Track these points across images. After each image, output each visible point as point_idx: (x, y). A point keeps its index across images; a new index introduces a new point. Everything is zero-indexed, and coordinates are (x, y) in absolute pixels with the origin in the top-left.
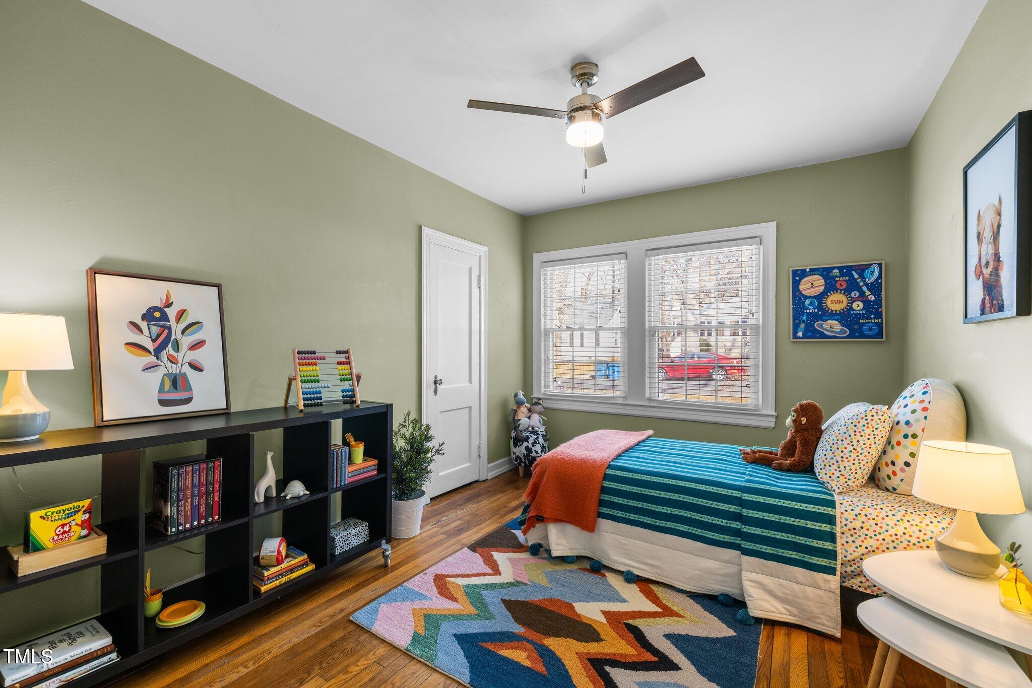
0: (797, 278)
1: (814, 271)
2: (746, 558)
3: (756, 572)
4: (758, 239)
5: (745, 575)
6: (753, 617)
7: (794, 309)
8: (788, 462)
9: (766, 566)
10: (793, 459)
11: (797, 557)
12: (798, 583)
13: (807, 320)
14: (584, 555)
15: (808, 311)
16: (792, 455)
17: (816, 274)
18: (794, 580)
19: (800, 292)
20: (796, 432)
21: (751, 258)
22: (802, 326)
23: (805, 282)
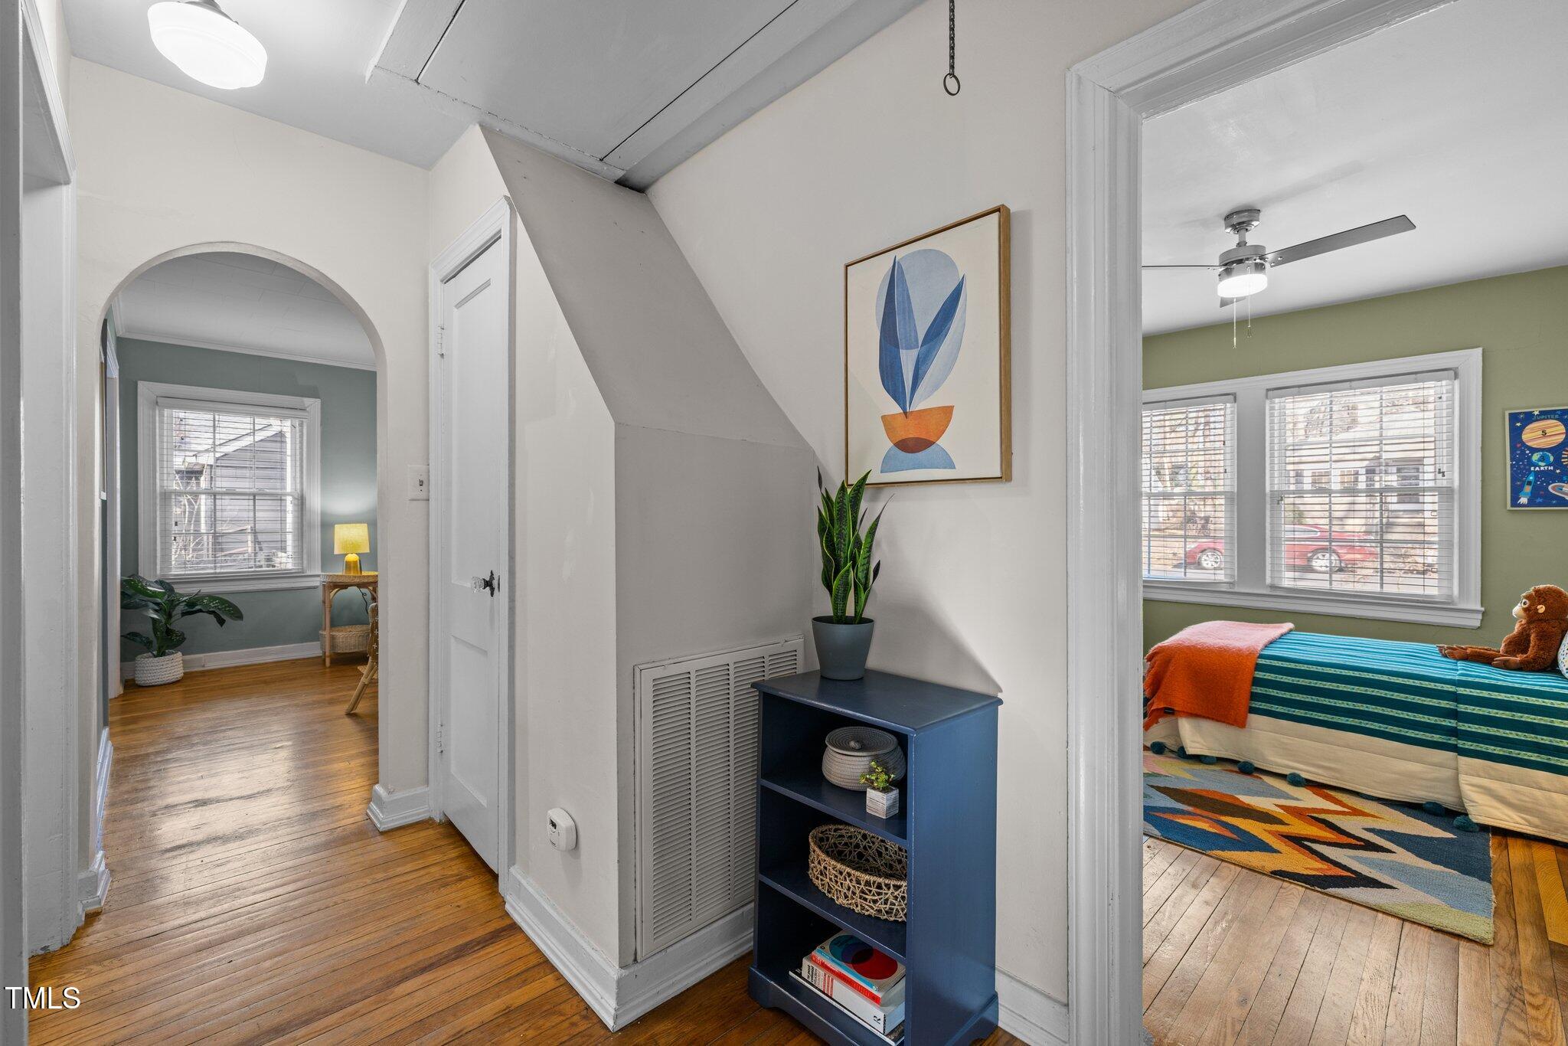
0: (1518, 424)
1: (1545, 415)
2: (1464, 760)
3: (1479, 776)
4: (1452, 373)
5: (1463, 779)
6: (1477, 824)
7: (1512, 465)
8: (1518, 658)
9: (1493, 769)
10: (1525, 655)
11: (1539, 760)
12: (1541, 789)
13: (1536, 482)
14: (1225, 757)
15: (1537, 469)
16: (1525, 651)
17: (1551, 419)
18: (1534, 785)
19: (1523, 444)
20: (1529, 622)
21: (1440, 398)
22: (1528, 489)
23: (1532, 429)
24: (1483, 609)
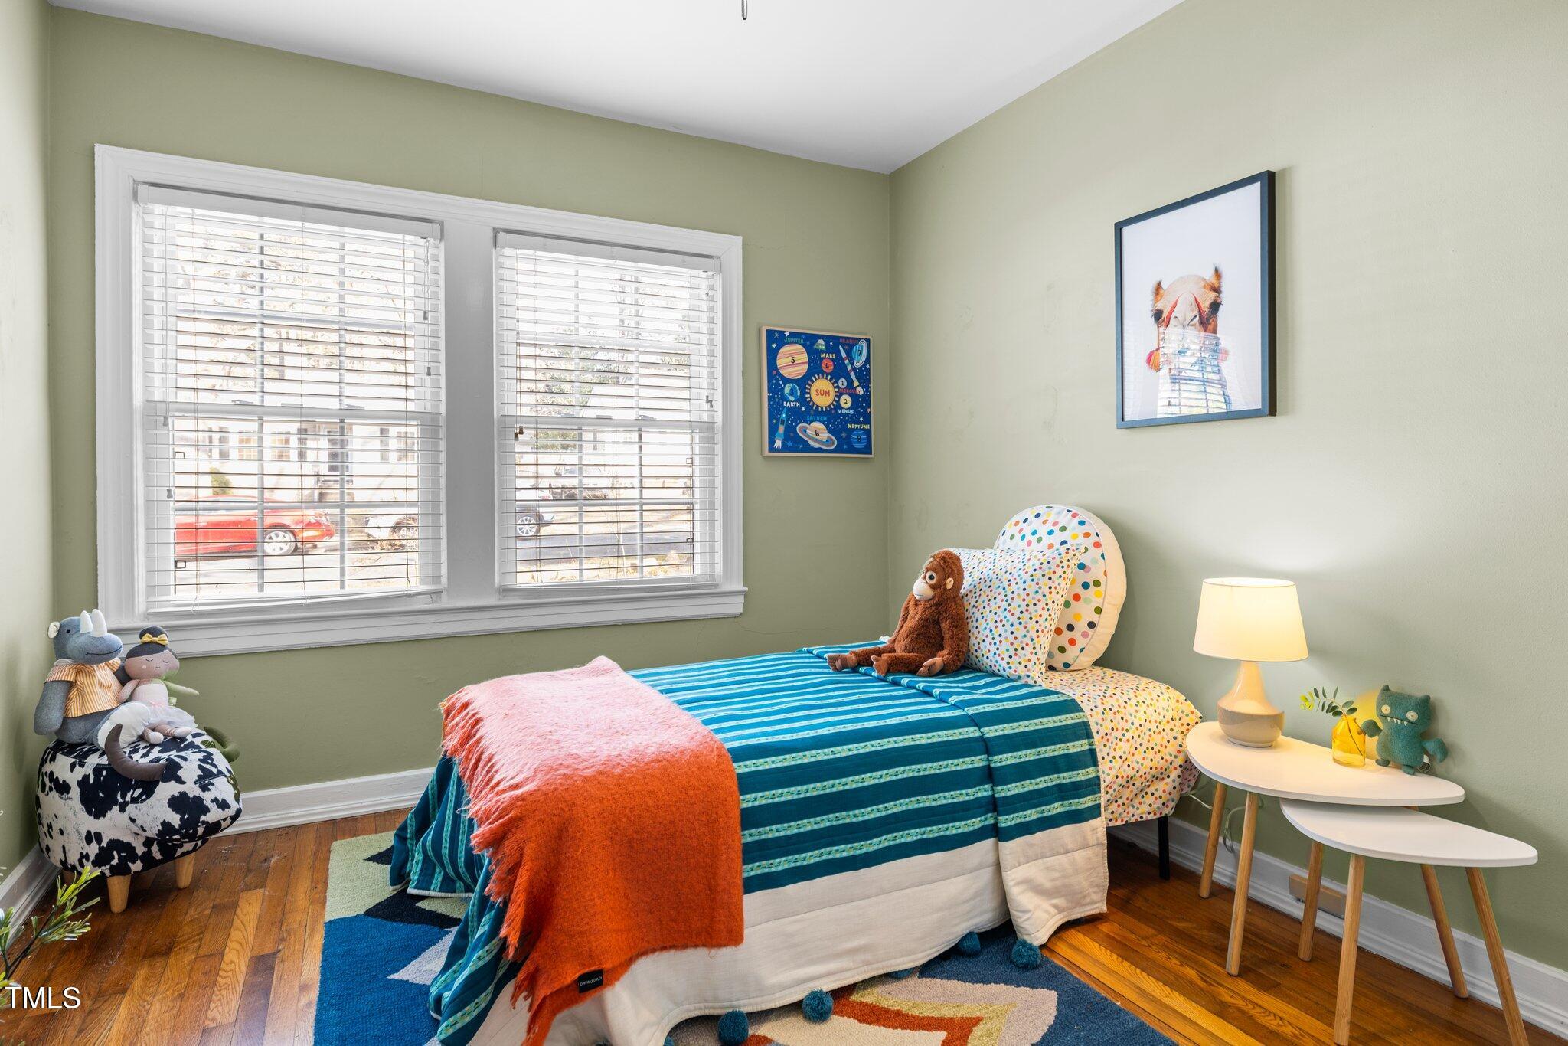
0: (774, 346)
1: (795, 337)
2: (1008, 847)
3: (1020, 864)
4: (715, 262)
7: (769, 399)
8: (941, 657)
9: (1031, 846)
10: (945, 652)
13: (788, 420)
15: (788, 404)
17: (798, 343)
19: (778, 371)
22: (781, 429)
23: (784, 353)
24: (746, 589)
